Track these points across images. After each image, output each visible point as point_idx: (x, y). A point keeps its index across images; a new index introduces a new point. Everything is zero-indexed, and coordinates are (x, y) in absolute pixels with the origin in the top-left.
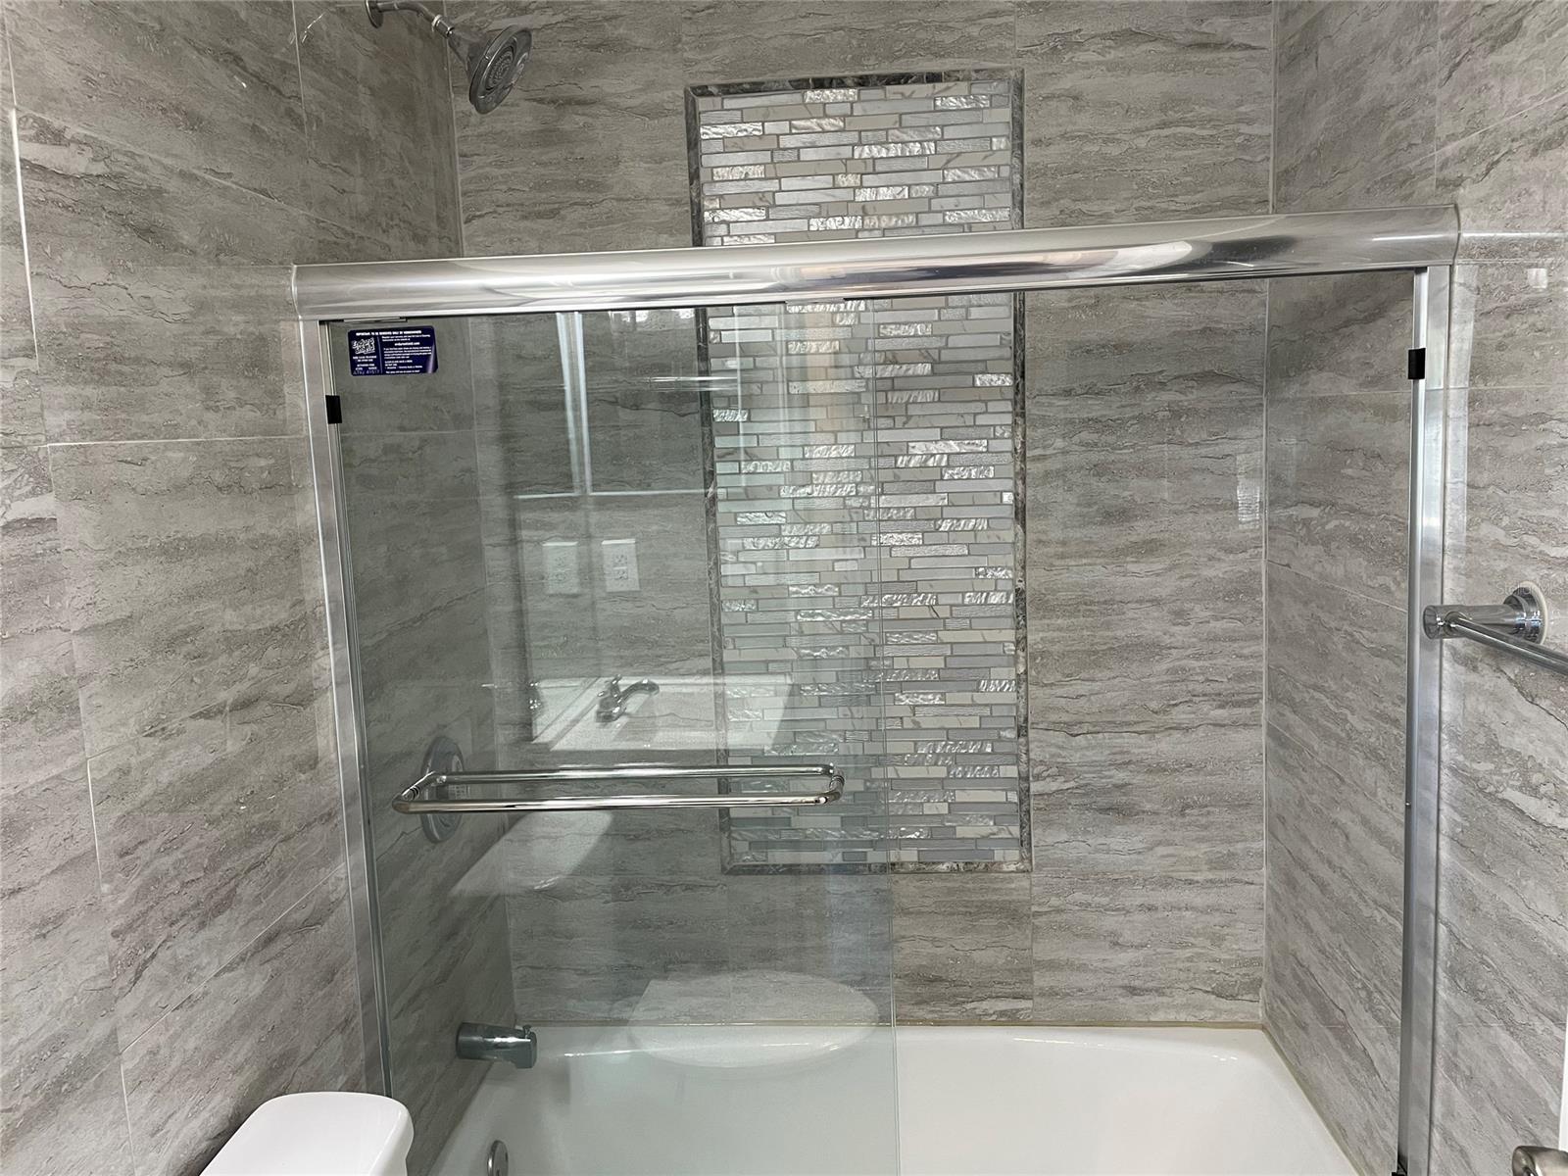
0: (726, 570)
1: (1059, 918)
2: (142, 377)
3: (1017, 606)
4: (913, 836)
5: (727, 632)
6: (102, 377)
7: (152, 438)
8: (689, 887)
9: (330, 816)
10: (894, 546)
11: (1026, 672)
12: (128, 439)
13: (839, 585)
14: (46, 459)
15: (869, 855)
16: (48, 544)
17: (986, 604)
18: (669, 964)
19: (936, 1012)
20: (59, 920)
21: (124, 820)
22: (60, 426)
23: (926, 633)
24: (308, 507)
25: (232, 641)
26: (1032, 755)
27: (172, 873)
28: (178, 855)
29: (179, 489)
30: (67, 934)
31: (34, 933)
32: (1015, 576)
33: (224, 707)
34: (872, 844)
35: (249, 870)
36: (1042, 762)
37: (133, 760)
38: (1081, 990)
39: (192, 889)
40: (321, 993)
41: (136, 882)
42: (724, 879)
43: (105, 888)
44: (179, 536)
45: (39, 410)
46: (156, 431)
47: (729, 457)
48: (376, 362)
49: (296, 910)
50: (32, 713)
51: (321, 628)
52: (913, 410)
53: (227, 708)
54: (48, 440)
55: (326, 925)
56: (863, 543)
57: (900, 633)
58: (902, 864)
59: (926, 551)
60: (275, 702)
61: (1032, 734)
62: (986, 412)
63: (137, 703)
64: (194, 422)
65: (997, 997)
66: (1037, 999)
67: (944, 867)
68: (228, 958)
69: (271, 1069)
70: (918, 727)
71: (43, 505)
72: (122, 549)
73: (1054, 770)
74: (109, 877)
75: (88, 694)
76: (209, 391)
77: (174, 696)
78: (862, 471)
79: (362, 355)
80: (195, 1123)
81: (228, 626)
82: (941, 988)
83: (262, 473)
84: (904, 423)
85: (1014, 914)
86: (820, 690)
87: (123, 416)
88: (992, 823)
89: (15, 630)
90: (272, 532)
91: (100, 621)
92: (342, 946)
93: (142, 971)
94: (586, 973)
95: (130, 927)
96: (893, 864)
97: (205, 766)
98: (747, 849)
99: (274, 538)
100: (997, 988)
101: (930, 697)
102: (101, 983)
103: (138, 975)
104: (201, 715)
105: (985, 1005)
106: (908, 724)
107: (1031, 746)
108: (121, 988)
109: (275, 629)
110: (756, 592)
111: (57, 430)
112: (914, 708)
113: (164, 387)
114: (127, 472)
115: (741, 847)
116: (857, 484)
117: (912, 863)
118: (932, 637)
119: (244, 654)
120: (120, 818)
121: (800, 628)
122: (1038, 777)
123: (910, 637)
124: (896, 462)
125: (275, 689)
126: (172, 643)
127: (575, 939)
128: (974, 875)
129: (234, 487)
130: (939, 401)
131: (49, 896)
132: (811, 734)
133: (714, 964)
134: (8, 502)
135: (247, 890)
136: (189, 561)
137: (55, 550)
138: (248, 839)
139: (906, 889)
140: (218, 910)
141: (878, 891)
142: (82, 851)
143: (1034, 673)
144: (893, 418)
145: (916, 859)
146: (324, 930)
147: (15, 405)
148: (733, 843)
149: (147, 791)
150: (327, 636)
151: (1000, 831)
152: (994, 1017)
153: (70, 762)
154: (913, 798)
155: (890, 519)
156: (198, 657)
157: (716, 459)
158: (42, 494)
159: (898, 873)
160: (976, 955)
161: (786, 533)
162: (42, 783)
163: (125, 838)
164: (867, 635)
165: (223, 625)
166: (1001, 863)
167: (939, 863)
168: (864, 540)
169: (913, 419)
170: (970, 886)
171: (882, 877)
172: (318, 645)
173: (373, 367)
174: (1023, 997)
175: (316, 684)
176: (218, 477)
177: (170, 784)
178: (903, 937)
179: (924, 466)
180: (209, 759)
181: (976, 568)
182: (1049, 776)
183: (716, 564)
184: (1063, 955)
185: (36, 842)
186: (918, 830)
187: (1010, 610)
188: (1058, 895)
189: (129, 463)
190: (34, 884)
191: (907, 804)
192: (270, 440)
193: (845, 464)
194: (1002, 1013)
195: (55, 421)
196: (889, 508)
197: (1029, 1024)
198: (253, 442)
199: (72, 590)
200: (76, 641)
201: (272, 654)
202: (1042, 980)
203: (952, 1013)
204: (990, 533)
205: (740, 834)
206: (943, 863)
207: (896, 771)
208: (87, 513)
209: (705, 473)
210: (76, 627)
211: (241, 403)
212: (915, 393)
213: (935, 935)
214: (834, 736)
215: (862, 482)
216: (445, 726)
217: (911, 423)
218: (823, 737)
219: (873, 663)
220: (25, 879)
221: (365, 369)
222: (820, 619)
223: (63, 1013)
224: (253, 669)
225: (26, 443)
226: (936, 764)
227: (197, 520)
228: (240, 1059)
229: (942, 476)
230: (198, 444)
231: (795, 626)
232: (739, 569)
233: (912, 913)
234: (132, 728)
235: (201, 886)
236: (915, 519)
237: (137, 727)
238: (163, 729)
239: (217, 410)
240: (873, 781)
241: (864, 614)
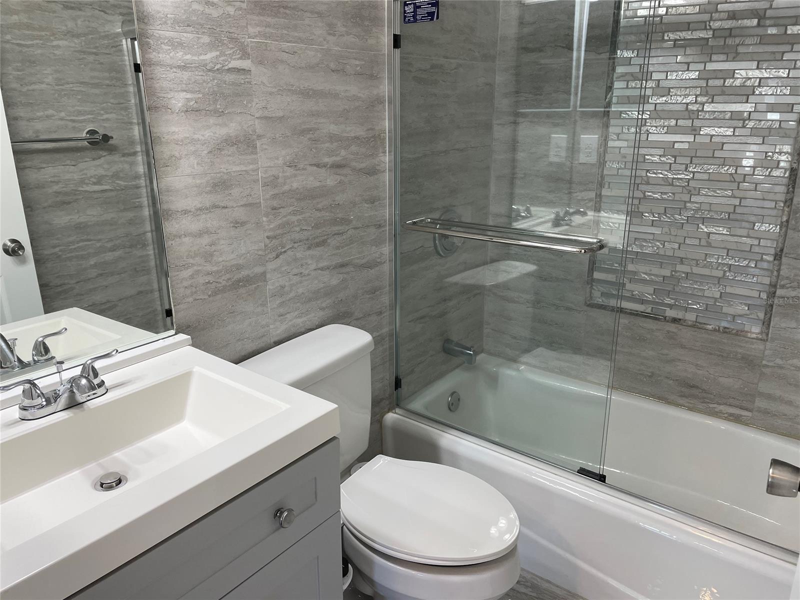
0: (610, 144)
1: (779, 371)
2: (296, 16)
3: (790, 179)
4: (695, 307)
5: (607, 179)
6: (276, 14)
7: (299, 44)
8: (568, 309)
9: (380, 226)
10: (714, 135)
11: (787, 221)
12: (288, 43)
13: (675, 157)
14: (248, 45)
15: (667, 311)
16: (247, 80)
17: (769, 176)
18: (552, 344)
19: (691, 403)
20: (243, 224)
21: (274, 197)
22: (255, 33)
23: (726, 190)
24: (381, 87)
25: (332, 138)
26: (782, 273)
27: (296, 223)
28: (300, 217)
29: (311, 68)
30: (246, 230)
31: (232, 225)
32: (792, 159)
33: (327, 165)
34: (671, 306)
35: (335, 234)
36: (787, 278)
37: (280, 175)
38: (786, 415)
39: (305, 233)
40: (368, 296)
41: (278, 222)
42: (586, 308)
43: (265, 219)
44: (310, 88)
45: (245, 25)
46: (300, 40)
47: (622, 79)
48: (413, 16)
49: (358, 258)
50: (235, 144)
51: (383, 143)
52: (741, 49)
53: (329, 166)
54: (249, 38)
55: (373, 270)
56: (694, 133)
57: (708, 189)
58: (685, 320)
59: (735, 139)
60: (354, 169)
61: (784, 260)
62: (792, 51)
63: (284, 152)
64: (321, 39)
65: (730, 405)
66: (756, 413)
67: (710, 327)
68: (321, 265)
69: (339, 315)
70: (709, 245)
71: (246, 64)
72: (281, 88)
73: (795, 284)
74: (267, 215)
75: (261, 143)
76: (331, 26)
77: (302, 154)
78: (701, 87)
79: (408, 13)
80: (299, 321)
81: (331, 131)
82: (695, 391)
83: (357, 67)
84: (734, 58)
85: (750, 363)
86: (654, 217)
87: (286, 32)
88: (747, 308)
89: (230, 110)
90: (359, 95)
91: (267, 115)
92: (381, 282)
93: (279, 255)
94: (515, 338)
95: (275, 237)
96: (680, 320)
97: (315, 186)
98: (600, 296)
99: (360, 97)
100: (731, 401)
101: (721, 229)
102: (260, 253)
103: (277, 256)
104: (315, 165)
105: (722, 407)
106: (703, 242)
107: (782, 267)
108: (269, 258)
109: (357, 138)
110: (625, 157)
111: (254, 34)
112: (709, 234)
113: (307, 21)
114: (285, 56)
115: (596, 293)
116: (697, 96)
117: (691, 321)
118: (729, 193)
119: (339, 145)
120: (273, 195)
121: (648, 180)
122: (783, 287)
123: (715, 192)
124: (724, 82)
125: (354, 164)
126: (303, 132)
127: (512, 321)
128: (729, 335)
129: (340, 71)
130: (760, 43)
131: (240, 214)
132: (645, 240)
133: (577, 349)
134: (229, 60)
135: (333, 242)
136: (314, 100)
137: (250, 83)
138: (335, 222)
139: (686, 335)
140: (318, 245)
141: (668, 332)
142: (255, 202)
143: (793, 222)
144: (727, 54)
145: (695, 320)
146: (373, 271)
147: (235, 21)
148: (593, 291)
149: (286, 188)
150: (386, 148)
151: (751, 314)
152: (726, 415)
153: (251, 167)
154: (699, 286)
155: (714, 119)
156: (315, 140)
157: (615, 79)
158: (245, 59)
159: (682, 325)
160: (721, 379)
161: (649, 124)
162: (239, 171)
163: (275, 203)
164: (687, 188)
165: (329, 130)
166: (747, 332)
167: (708, 324)
168: (695, 130)
169: (740, 55)
170: (725, 341)
171: (673, 325)
172: (381, 150)
173: (412, 19)
174: (747, 409)
175: (378, 168)
176: (332, 65)
177: (297, 188)
178: (679, 360)
179: (743, 86)
180: (318, 184)
181: (766, 153)
182: (791, 287)
183: (605, 140)
184: (778, 393)
185: (236, 192)
186: (699, 303)
187: (785, 181)
188: (782, 358)
189: (287, 53)
190: (233, 207)
191: (695, 288)
192: (363, 53)
193: (691, 84)
194: (731, 415)
195: (252, 30)
196: (715, 111)
197: (747, 425)
198: (353, 52)
199: (256, 100)
200: (257, 121)
201: (354, 148)
202: (760, 403)
203: (701, 406)
204: (780, 130)
205: (597, 287)
206: (710, 325)
207: (691, 269)
208: (265, 70)
209: (607, 87)
210: (257, 115)
211: (348, 34)
212: (744, 38)
213: (698, 363)
214: (658, 244)
215: (700, 95)
216: (454, 206)
217: (738, 58)
218: (651, 243)
219: (688, 205)
220: (230, 204)
221: (409, 20)
222: (661, 176)
223: (243, 258)
224: (343, 153)
225: (239, 38)
226: (717, 269)
227: (318, 82)
228: (324, 305)
229: (754, 92)
230: (324, 49)
231: (645, 179)
232: (618, 144)
233: (687, 348)
234: (280, 161)
235: (310, 233)
236: (731, 119)
237: (283, 162)
238: (295, 166)
239: (334, 35)
240: (676, 272)
241: (687, 175)
